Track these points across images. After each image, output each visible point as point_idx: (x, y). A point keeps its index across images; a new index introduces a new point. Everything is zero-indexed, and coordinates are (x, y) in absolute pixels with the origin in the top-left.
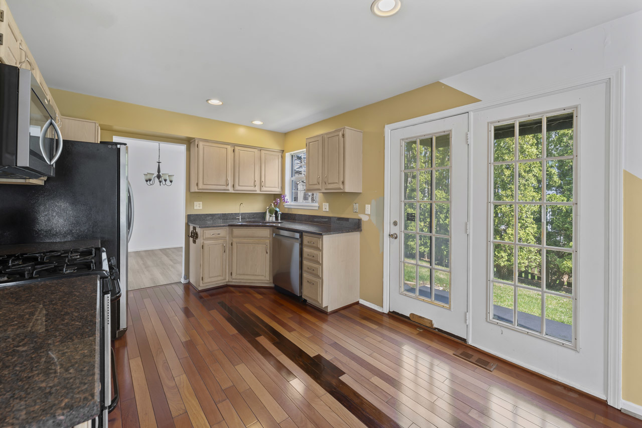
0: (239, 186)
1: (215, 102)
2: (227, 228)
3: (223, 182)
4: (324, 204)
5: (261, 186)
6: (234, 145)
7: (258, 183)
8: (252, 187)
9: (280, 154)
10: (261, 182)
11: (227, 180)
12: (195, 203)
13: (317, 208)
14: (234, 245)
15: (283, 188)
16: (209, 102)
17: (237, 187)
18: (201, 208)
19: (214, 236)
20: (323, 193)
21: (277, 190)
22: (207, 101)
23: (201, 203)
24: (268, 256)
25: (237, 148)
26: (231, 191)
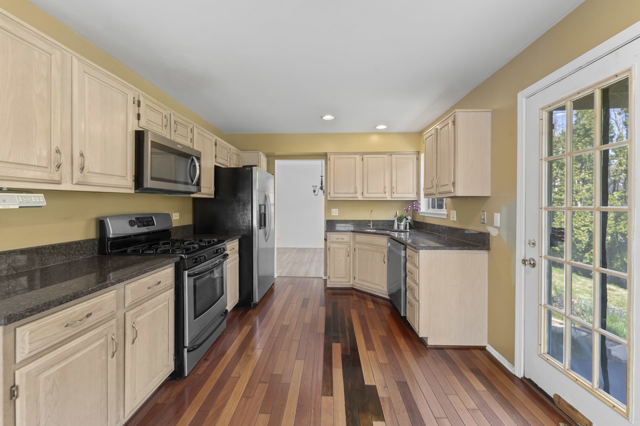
0: (368, 193)
1: (328, 117)
2: (351, 233)
3: (352, 191)
4: (451, 211)
5: (392, 192)
6: (362, 154)
7: (388, 189)
8: (382, 194)
9: (415, 157)
10: (392, 188)
11: (356, 188)
12: (332, 210)
13: (445, 217)
14: (357, 250)
15: (418, 193)
16: (323, 118)
17: (366, 195)
18: (337, 214)
19: (338, 240)
20: (451, 197)
21: (412, 196)
22: (322, 117)
23: (337, 210)
24: (385, 266)
25: (365, 157)
26: (360, 198)
